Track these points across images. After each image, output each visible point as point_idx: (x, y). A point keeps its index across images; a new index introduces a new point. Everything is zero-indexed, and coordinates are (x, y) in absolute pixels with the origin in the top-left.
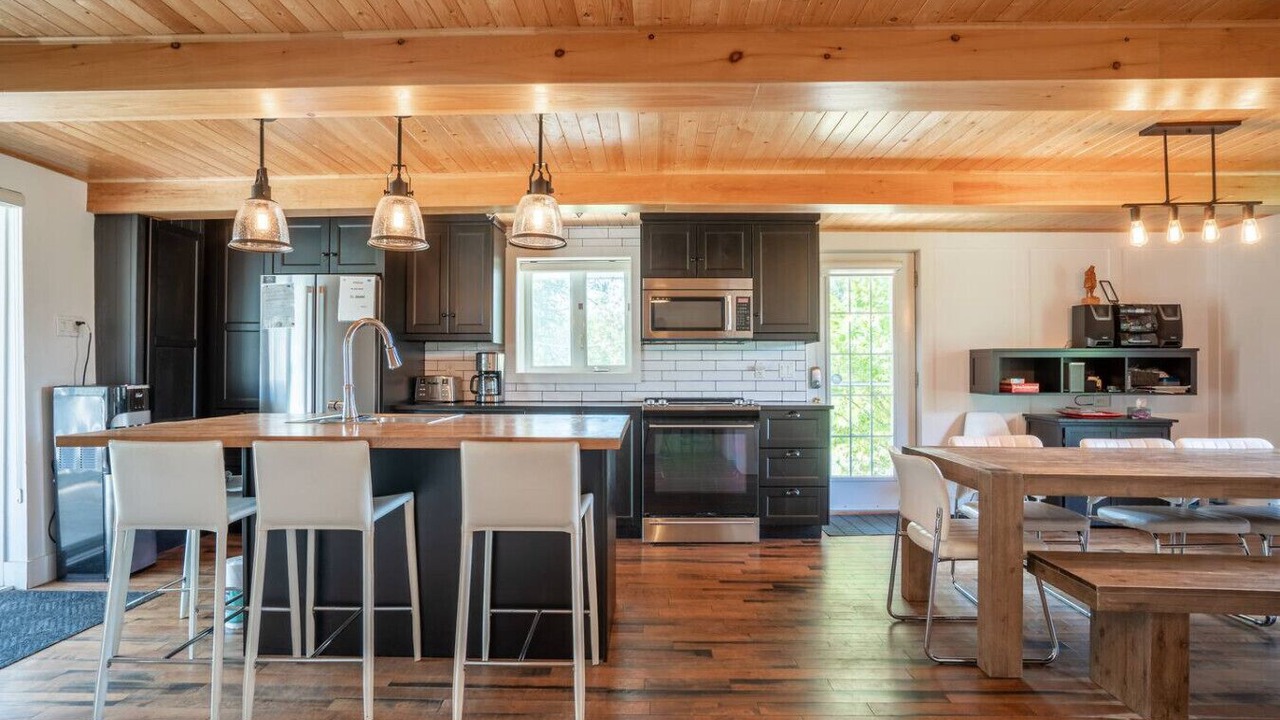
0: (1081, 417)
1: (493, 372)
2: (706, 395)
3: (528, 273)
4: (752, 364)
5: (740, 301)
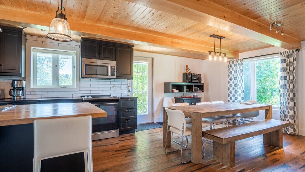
0: (186, 98)
1: (21, 88)
2: (100, 95)
3: (35, 53)
4: (113, 85)
5: (112, 67)
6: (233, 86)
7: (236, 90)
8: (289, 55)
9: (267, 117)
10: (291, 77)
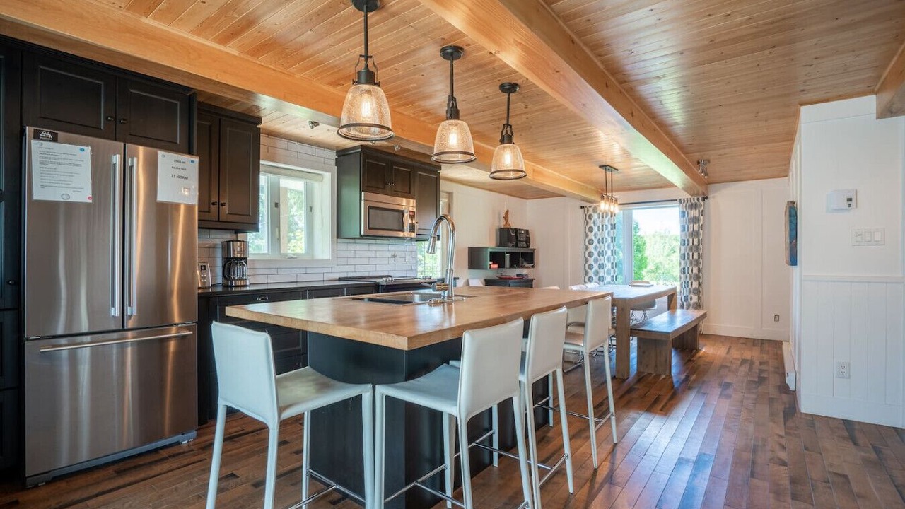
4: (395, 253)
5: (410, 213)
6: (596, 255)
7: (601, 262)
8: (692, 204)
9: (672, 305)
10: (696, 242)
